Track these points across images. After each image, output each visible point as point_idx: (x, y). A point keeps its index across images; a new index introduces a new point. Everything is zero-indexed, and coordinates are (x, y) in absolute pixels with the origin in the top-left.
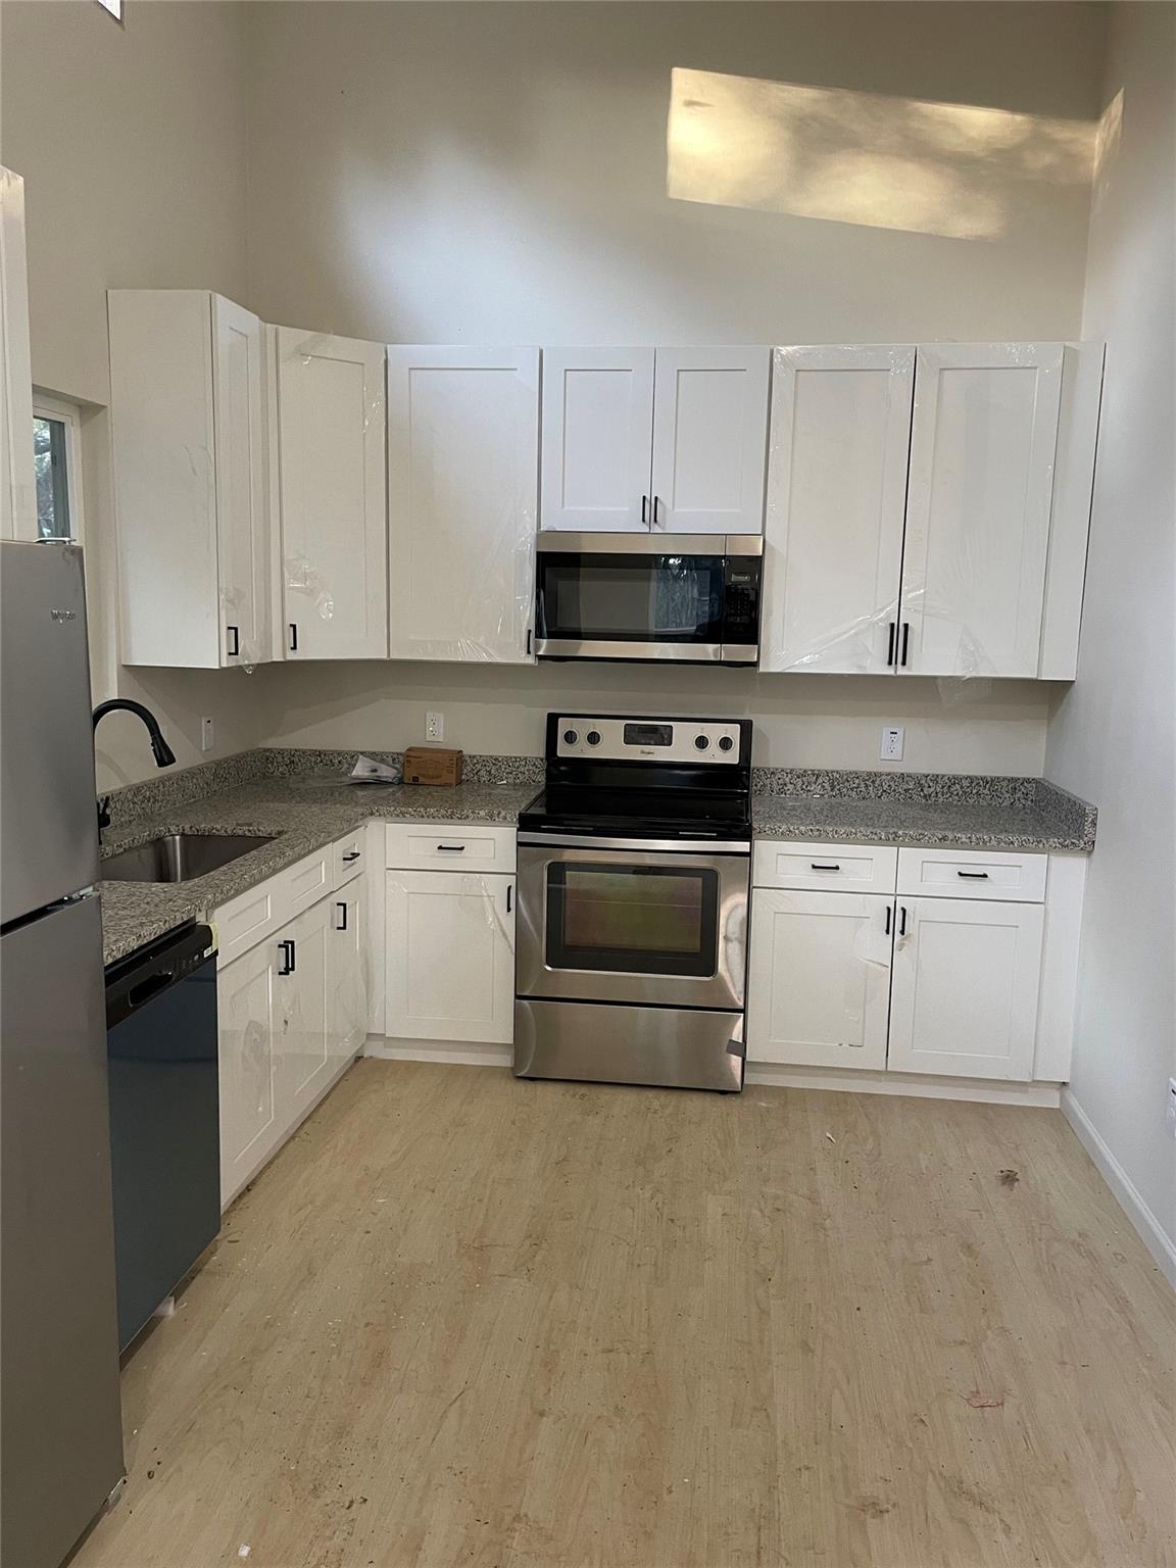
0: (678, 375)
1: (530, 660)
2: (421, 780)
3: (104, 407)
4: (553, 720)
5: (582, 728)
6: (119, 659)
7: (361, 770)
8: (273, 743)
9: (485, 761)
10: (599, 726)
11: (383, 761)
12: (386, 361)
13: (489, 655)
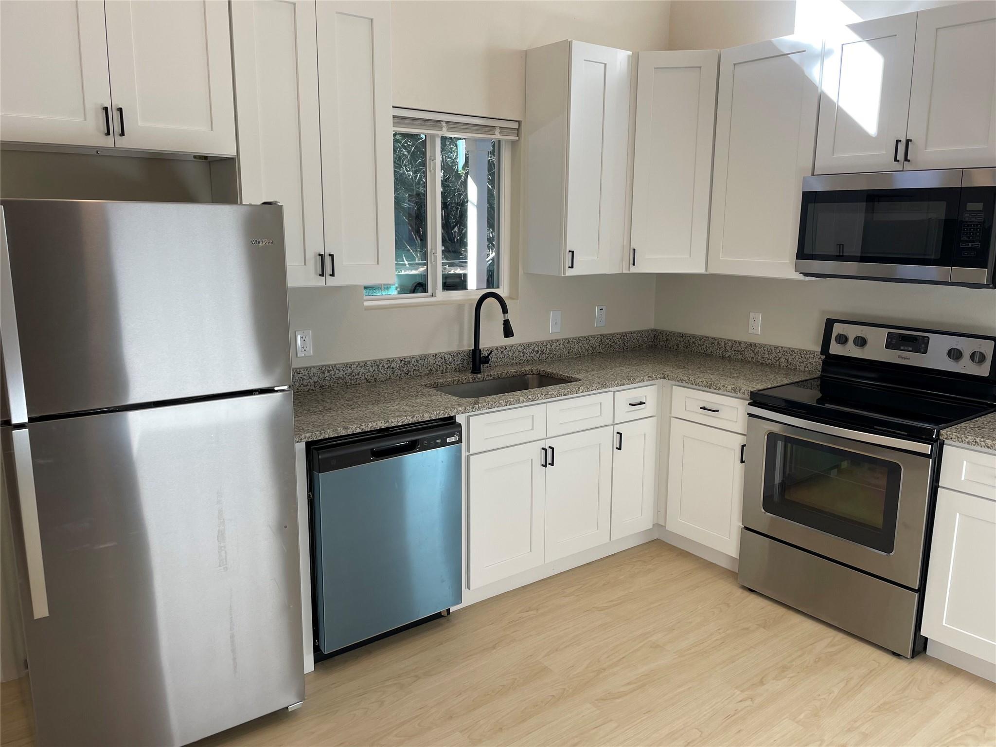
0: (937, 32)
1: (799, 277)
4: (830, 324)
5: (852, 332)
9: (785, 351)
10: (866, 332)
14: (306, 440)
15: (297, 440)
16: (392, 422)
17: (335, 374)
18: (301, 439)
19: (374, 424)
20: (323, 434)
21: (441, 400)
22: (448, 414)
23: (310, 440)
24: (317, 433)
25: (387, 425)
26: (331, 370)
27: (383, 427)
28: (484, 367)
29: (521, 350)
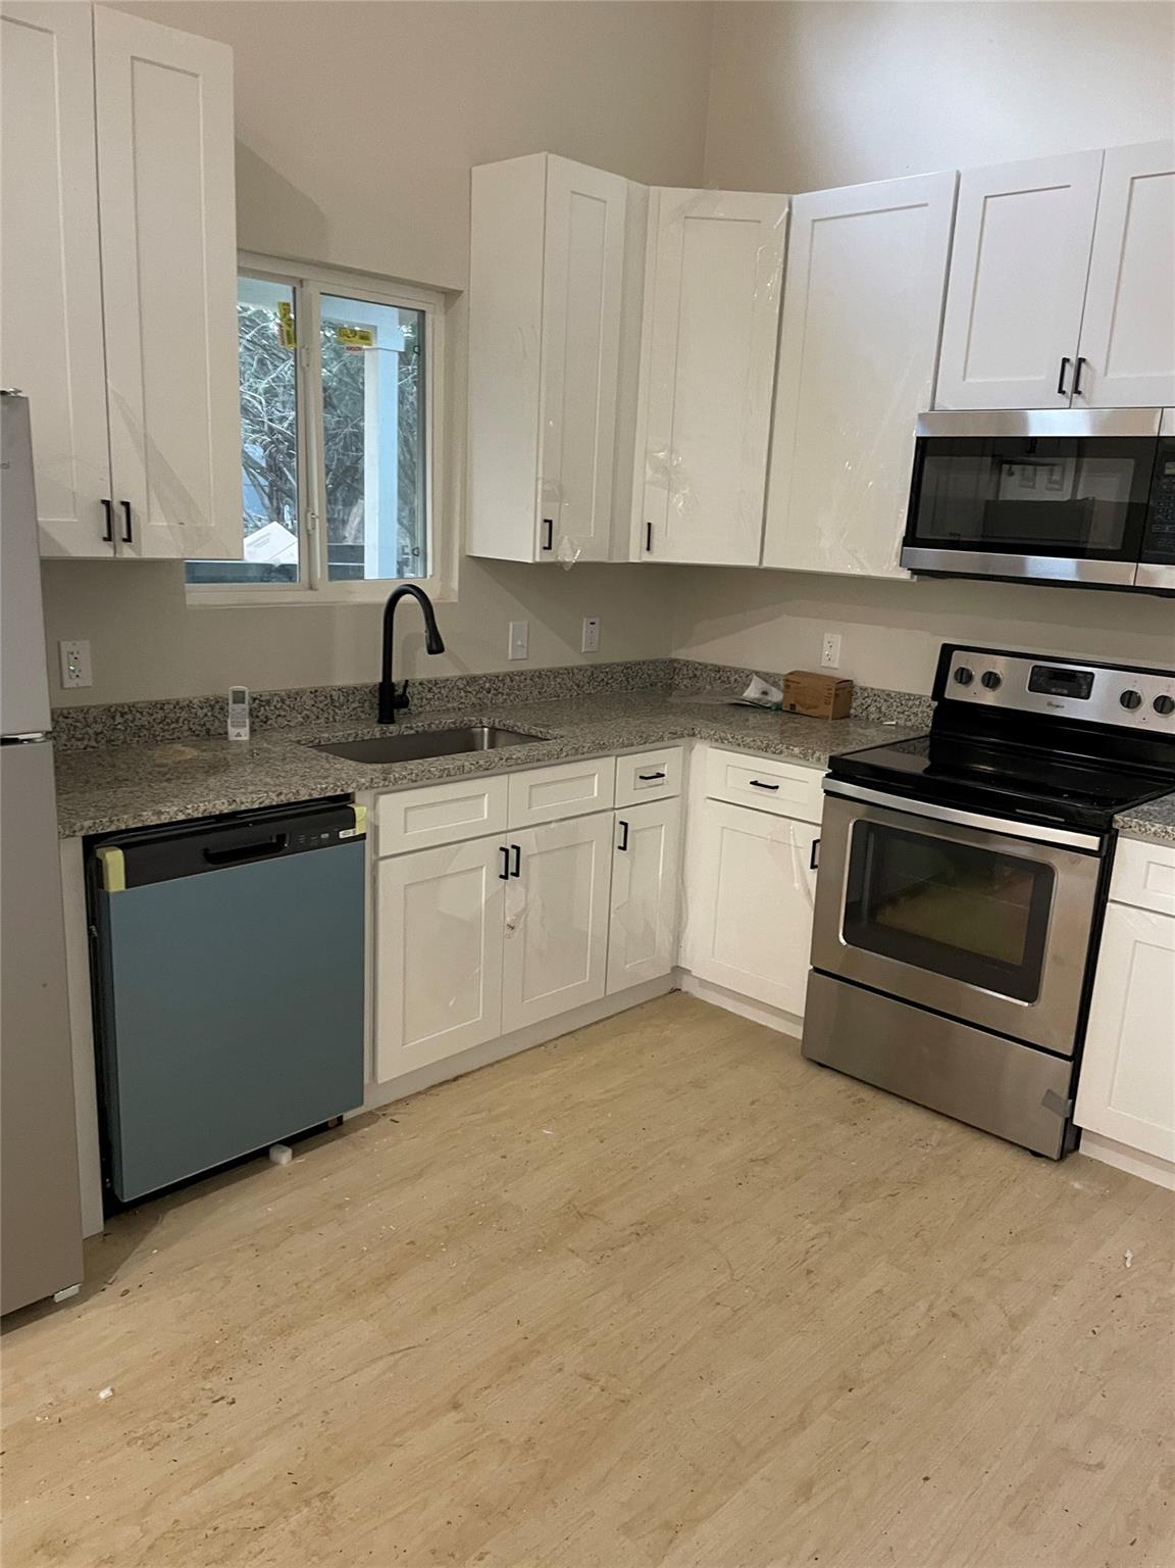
0: (1132, 184)
1: (905, 575)
2: (798, 708)
3: (462, 292)
4: (947, 651)
5: (979, 665)
6: (462, 548)
7: (752, 693)
8: (681, 654)
9: (876, 694)
10: (999, 666)
11: (775, 684)
12: (789, 215)
13: (862, 567)
14: (83, 833)
15: (67, 833)
16: (242, 803)
17: (134, 719)
18: (74, 832)
19: (210, 806)
20: (116, 822)
21: (327, 766)
22: (342, 790)
23: (91, 833)
24: (104, 820)
25: (233, 807)
26: (126, 713)
27: (226, 811)
28: (399, 713)
29: (462, 686)
